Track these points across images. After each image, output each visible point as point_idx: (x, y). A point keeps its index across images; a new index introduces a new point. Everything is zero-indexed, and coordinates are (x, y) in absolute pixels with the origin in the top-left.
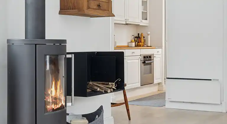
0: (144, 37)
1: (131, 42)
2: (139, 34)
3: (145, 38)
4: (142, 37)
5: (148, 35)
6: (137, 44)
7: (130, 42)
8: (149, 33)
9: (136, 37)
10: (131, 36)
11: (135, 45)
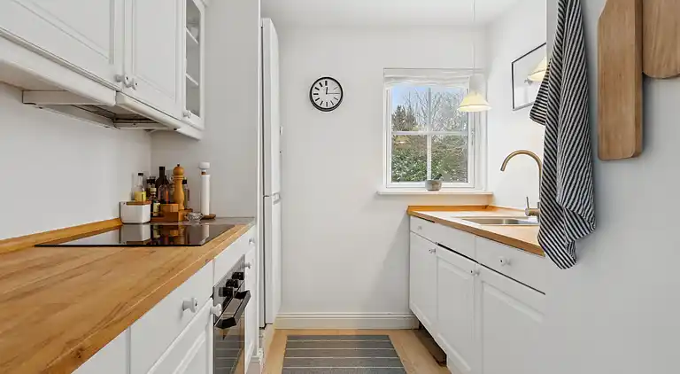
0: (185, 182)
1: (134, 201)
2: (162, 169)
3: (187, 186)
4: (176, 181)
5: (203, 173)
6: (159, 207)
7: (128, 204)
8: (207, 165)
9: (151, 181)
10: (133, 176)
11: (152, 215)
